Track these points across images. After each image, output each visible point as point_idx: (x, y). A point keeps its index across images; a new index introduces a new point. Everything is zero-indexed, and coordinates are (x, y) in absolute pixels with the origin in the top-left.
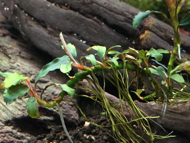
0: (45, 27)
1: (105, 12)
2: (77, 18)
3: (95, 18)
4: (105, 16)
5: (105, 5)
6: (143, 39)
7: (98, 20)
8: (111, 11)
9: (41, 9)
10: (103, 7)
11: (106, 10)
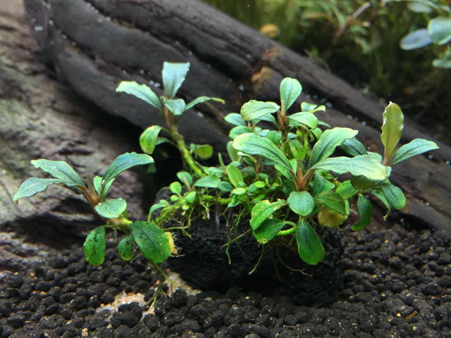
0: (92, 58)
1: (194, 33)
2: (145, 43)
3: (177, 43)
4: (194, 39)
5: (195, 21)
6: (257, 82)
7: (182, 47)
8: (204, 30)
9: (87, 27)
10: (191, 23)
11: (195, 29)
